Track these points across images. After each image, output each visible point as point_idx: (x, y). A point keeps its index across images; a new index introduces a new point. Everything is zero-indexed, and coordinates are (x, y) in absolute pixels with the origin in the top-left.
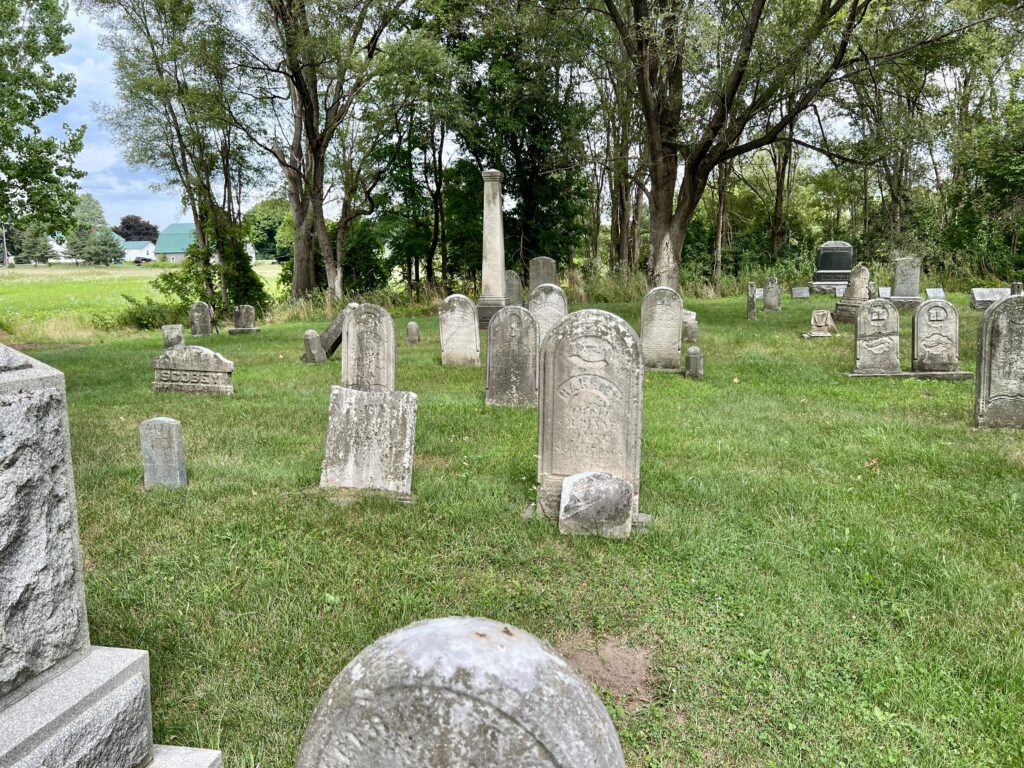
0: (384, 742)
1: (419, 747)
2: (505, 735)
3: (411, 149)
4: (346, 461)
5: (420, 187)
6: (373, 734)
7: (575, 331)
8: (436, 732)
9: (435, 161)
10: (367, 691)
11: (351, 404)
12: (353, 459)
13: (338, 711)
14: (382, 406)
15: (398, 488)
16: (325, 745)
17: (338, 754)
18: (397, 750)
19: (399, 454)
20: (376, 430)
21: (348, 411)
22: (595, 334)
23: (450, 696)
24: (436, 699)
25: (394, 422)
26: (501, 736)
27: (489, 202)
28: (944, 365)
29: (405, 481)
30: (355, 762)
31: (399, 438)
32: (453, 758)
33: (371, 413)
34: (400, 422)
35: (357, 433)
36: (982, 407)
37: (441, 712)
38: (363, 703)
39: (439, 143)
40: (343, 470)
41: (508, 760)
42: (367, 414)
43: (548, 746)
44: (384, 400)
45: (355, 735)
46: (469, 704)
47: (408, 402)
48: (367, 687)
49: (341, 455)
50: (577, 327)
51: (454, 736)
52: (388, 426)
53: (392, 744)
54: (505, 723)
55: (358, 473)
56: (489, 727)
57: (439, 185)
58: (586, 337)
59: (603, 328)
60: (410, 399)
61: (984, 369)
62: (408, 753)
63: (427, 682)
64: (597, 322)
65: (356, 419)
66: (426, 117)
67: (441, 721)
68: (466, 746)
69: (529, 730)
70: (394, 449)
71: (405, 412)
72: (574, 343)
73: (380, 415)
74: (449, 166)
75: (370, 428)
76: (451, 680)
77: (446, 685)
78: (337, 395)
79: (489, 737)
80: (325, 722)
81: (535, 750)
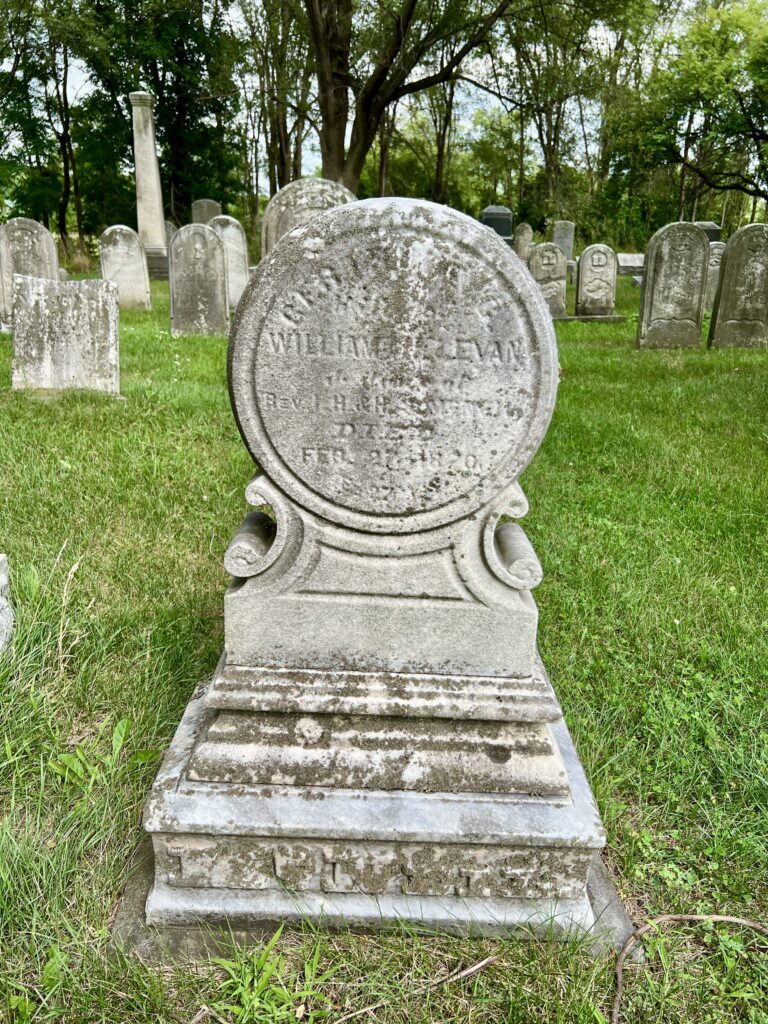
0: (335, 298)
1: (374, 297)
2: (465, 270)
3: (27, 78)
4: (41, 359)
5: (42, 127)
6: (323, 289)
7: (299, 202)
8: (394, 276)
9: (58, 95)
10: (318, 240)
11: (39, 295)
12: (50, 357)
13: (284, 268)
14: (77, 297)
15: (106, 386)
16: (268, 312)
17: (283, 319)
18: (350, 304)
19: (103, 350)
20: (74, 324)
21: (37, 303)
22: (320, 205)
23: (410, 234)
24: (394, 239)
25: (94, 314)
26: (461, 272)
27: (140, 131)
28: (603, 309)
29: (113, 379)
30: (303, 325)
31: (102, 332)
32: (411, 303)
33: (65, 304)
34: (102, 314)
35: (51, 327)
36: (644, 330)
37: (399, 254)
38: (311, 256)
39: (62, 73)
40: (38, 370)
41: (468, 297)
42: (61, 305)
43: (508, 276)
44: (79, 289)
45: (302, 294)
46: (429, 241)
47: (108, 291)
48: (318, 234)
49: (34, 353)
50: (301, 197)
51: (413, 280)
52: (87, 319)
53: (344, 298)
54: (466, 257)
55: (58, 372)
56: (449, 264)
57: (66, 126)
58: (312, 208)
59: (329, 199)
60: (111, 289)
61: (648, 294)
62: (362, 307)
63: (385, 222)
64: (322, 192)
65: (47, 312)
66: (45, 39)
67: (398, 264)
68: (424, 287)
69: (491, 260)
70: (97, 345)
71: (105, 303)
72: (298, 216)
73: (76, 307)
74: (76, 104)
75: (66, 322)
76: (411, 215)
77: (406, 222)
78: (20, 285)
79: (448, 275)
80: (269, 283)
81: (495, 283)
